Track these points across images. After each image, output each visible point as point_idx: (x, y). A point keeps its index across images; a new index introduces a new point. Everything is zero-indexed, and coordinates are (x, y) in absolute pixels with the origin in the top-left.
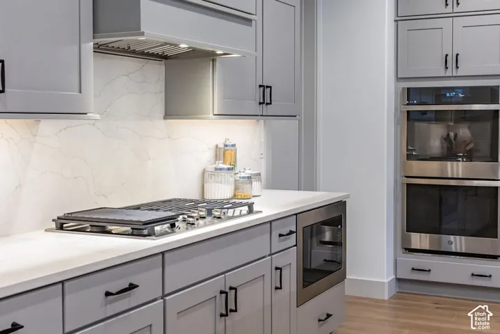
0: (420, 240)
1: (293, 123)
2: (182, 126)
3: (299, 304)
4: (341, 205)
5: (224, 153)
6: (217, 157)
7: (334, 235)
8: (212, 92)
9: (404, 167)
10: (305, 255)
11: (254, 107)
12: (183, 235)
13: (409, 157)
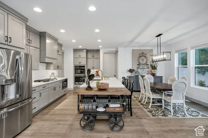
0: (77, 83)
1: (61, 70)
2: (48, 71)
3: (62, 89)
4: (67, 79)
5: (53, 74)
6: (52, 74)
7: (66, 83)
8: (52, 67)
9: (75, 75)
10: (63, 85)
11: (57, 68)
12: (49, 82)
13: (75, 74)
